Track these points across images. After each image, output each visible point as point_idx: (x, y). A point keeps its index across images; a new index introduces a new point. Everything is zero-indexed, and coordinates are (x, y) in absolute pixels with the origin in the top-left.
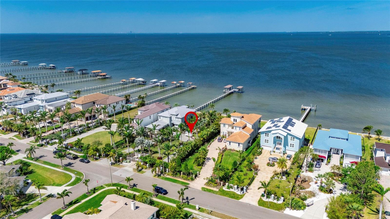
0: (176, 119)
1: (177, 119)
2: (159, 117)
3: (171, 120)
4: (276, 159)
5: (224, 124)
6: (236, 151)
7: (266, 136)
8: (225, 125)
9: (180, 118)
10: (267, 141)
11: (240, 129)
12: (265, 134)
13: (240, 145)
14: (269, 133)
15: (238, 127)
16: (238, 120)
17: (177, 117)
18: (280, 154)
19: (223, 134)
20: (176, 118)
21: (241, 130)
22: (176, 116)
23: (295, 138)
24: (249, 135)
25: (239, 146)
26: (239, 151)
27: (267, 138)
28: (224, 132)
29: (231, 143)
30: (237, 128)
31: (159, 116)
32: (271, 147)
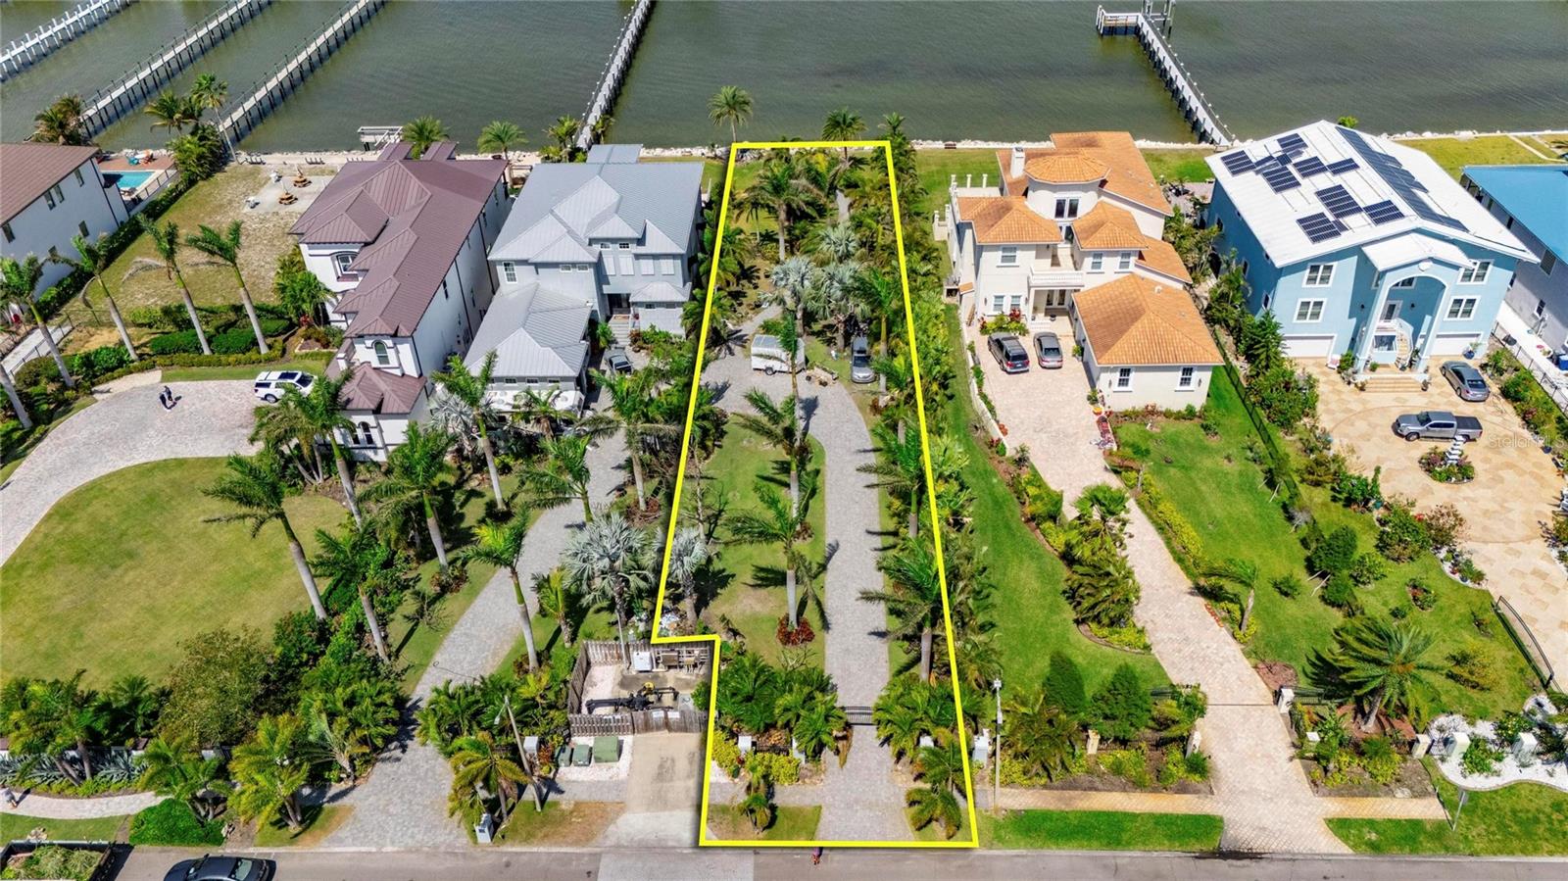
0: (643, 262)
1: (651, 261)
2: (500, 269)
3: (601, 278)
4: (1451, 426)
5: (1005, 249)
6: (1167, 414)
7: (1311, 280)
8: (1014, 249)
9: (674, 256)
10: (1310, 310)
11: (1125, 265)
12: (1308, 271)
13: (1195, 376)
14: (1335, 264)
15: (1112, 254)
16: (1087, 201)
17: (641, 250)
18: (1407, 374)
19: (998, 306)
20: (638, 257)
21: (1132, 268)
22: (634, 249)
23: (1490, 267)
24: (1180, 286)
25: (1185, 381)
26: (1190, 414)
27: (1315, 292)
28: (1002, 297)
29: (1133, 375)
30: (1104, 259)
31: (500, 262)
32: (1331, 338)
